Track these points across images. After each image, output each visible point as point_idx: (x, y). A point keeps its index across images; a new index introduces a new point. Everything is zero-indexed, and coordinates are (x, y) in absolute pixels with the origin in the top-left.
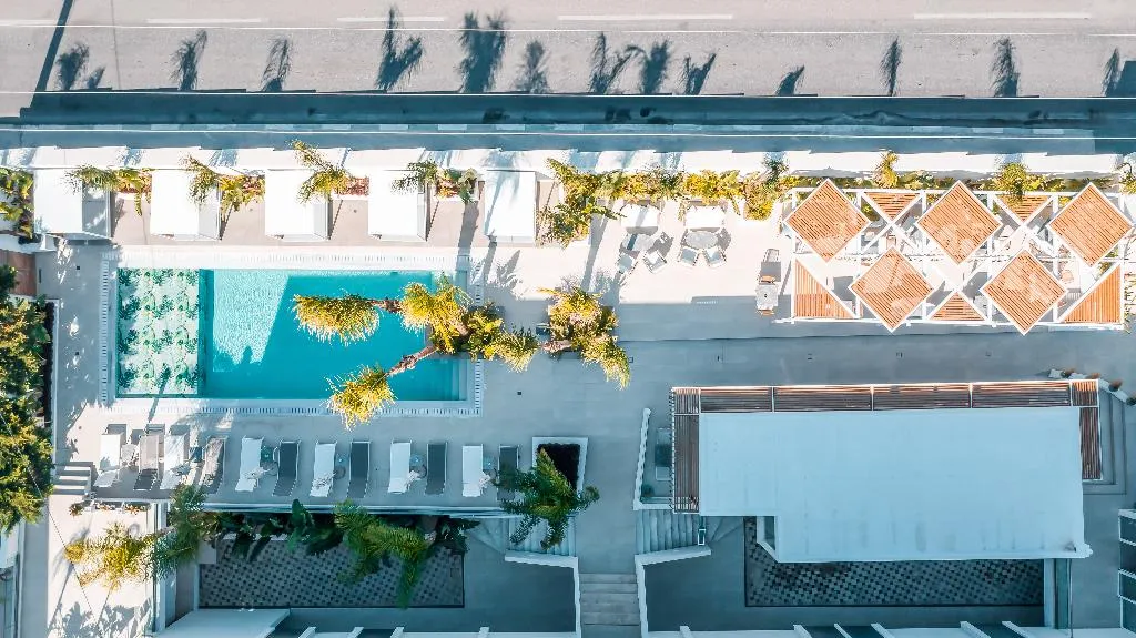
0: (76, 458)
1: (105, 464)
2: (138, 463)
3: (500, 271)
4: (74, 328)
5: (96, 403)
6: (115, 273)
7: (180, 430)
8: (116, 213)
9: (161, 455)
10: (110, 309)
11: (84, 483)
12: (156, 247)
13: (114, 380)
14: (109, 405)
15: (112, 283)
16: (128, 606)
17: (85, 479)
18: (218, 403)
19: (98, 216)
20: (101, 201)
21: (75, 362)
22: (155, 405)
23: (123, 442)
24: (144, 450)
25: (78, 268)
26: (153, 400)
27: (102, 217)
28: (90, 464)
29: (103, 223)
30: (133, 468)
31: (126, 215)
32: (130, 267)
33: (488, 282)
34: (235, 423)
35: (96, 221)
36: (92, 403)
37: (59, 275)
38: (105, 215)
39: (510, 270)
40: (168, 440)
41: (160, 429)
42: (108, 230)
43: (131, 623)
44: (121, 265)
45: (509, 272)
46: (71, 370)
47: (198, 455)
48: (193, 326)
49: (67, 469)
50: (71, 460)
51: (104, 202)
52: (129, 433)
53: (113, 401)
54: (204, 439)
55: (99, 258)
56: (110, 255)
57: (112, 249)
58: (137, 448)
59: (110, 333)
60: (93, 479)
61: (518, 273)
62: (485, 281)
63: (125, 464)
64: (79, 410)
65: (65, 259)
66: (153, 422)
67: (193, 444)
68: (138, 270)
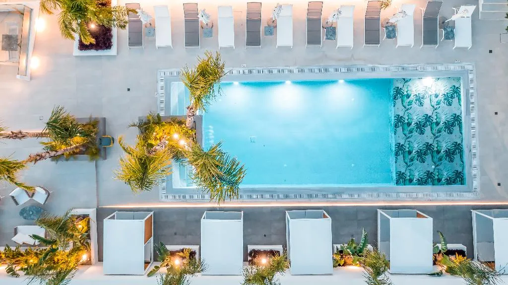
68: (447, 184)
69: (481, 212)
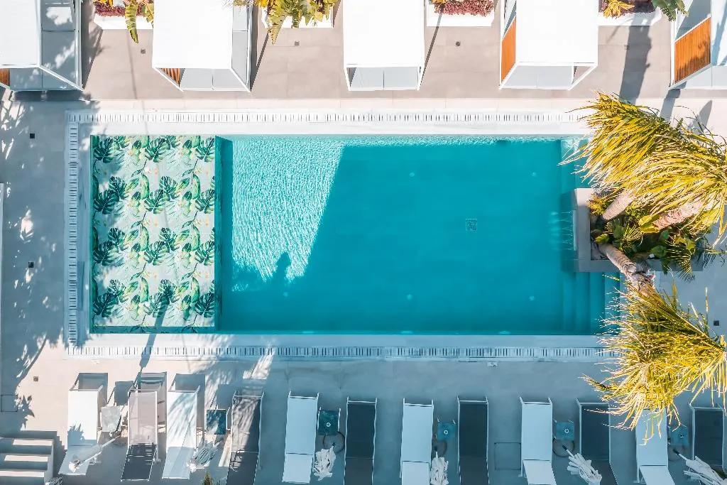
0: (31, 425)
1: (75, 434)
2: (125, 434)
4: (27, 225)
5: (60, 340)
6: (87, 143)
7: (191, 383)
8: (89, 50)
9: (162, 422)
10: (81, 197)
11: (42, 467)
12: (148, 103)
13: (87, 304)
14: (79, 343)
15: (83, 155)
17: (44, 459)
18: (248, 340)
19: (61, 53)
20: (67, 30)
21: (28, 278)
22: (151, 343)
23: (102, 402)
24: (135, 414)
25: (32, 136)
26: (146, 336)
27: (67, 54)
28: (51, 435)
29: (69, 64)
30: (120, 442)
31: (105, 50)
32: (111, 133)
34: (273, 370)
35: (59, 60)
36: (53, 341)
37: (4, 145)
38: (74, 49)
40: (172, 396)
41: (156, 381)
42: (77, 74)
44: (96, 131)
46: (23, 289)
47: (220, 421)
48: (206, 222)
49: (17, 442)
50: (23, 429)
51: (73, 31)
52: (111, 387)
53: (86, 338)
54: (229, 397)
55: (64, 121)
56: (78, 116)
57: (83, 107)
58: (124, 410)
59: (80, 232)
60: (58, 462)
63: (105, 435)
64: (34, 351)
65: (12, 122)
66: (145, 370)
67: (211, 405)
68: (123, 138)
69: (64, 84)
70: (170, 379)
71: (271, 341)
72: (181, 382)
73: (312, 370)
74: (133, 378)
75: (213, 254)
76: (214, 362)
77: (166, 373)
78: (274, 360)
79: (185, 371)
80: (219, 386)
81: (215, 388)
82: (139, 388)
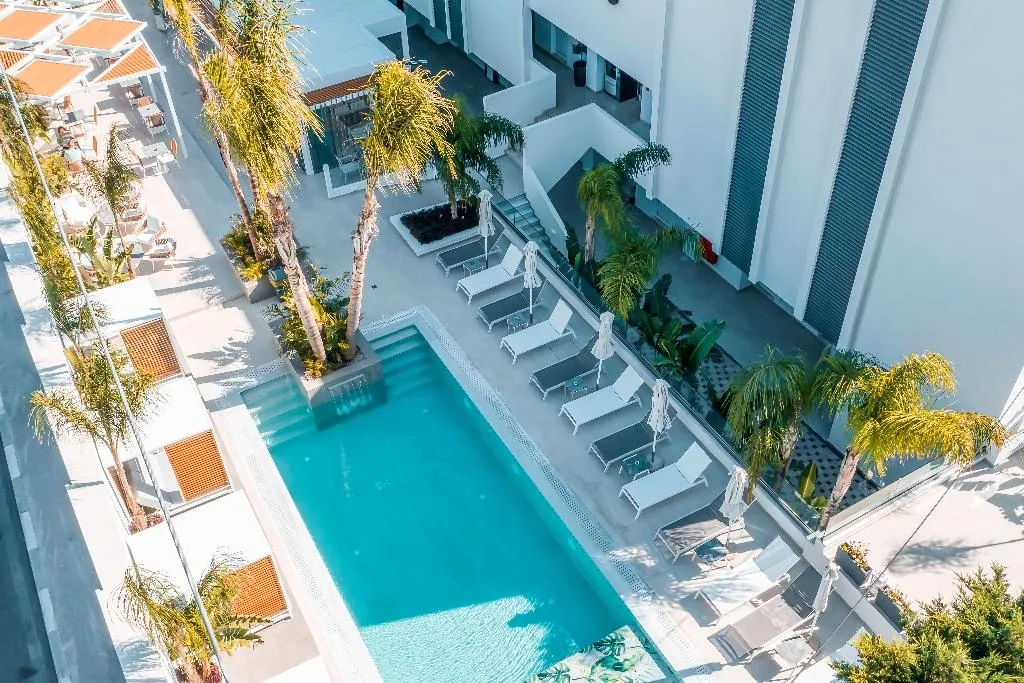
3: (225, 363)
7: (700, 608)
16: (996, 512)
33: (246, 366)
39: (220, 354)
41: (722, 640)
43: (1011, 492)
45: (223, 354)
61: (220, 344)
62: (245, 370)
66: (723, 661)
70: (711, 631)
71: (603, 561)
72: (705, 618)
73: (602, 512)
74: (740, 668)
75: (552, 668)
76: (661, 597)
77: (709, 639)
78: (618, 548)
79: (690, 621)
80: (680, 581)
81: (684, 583)
82: (747, 655)
